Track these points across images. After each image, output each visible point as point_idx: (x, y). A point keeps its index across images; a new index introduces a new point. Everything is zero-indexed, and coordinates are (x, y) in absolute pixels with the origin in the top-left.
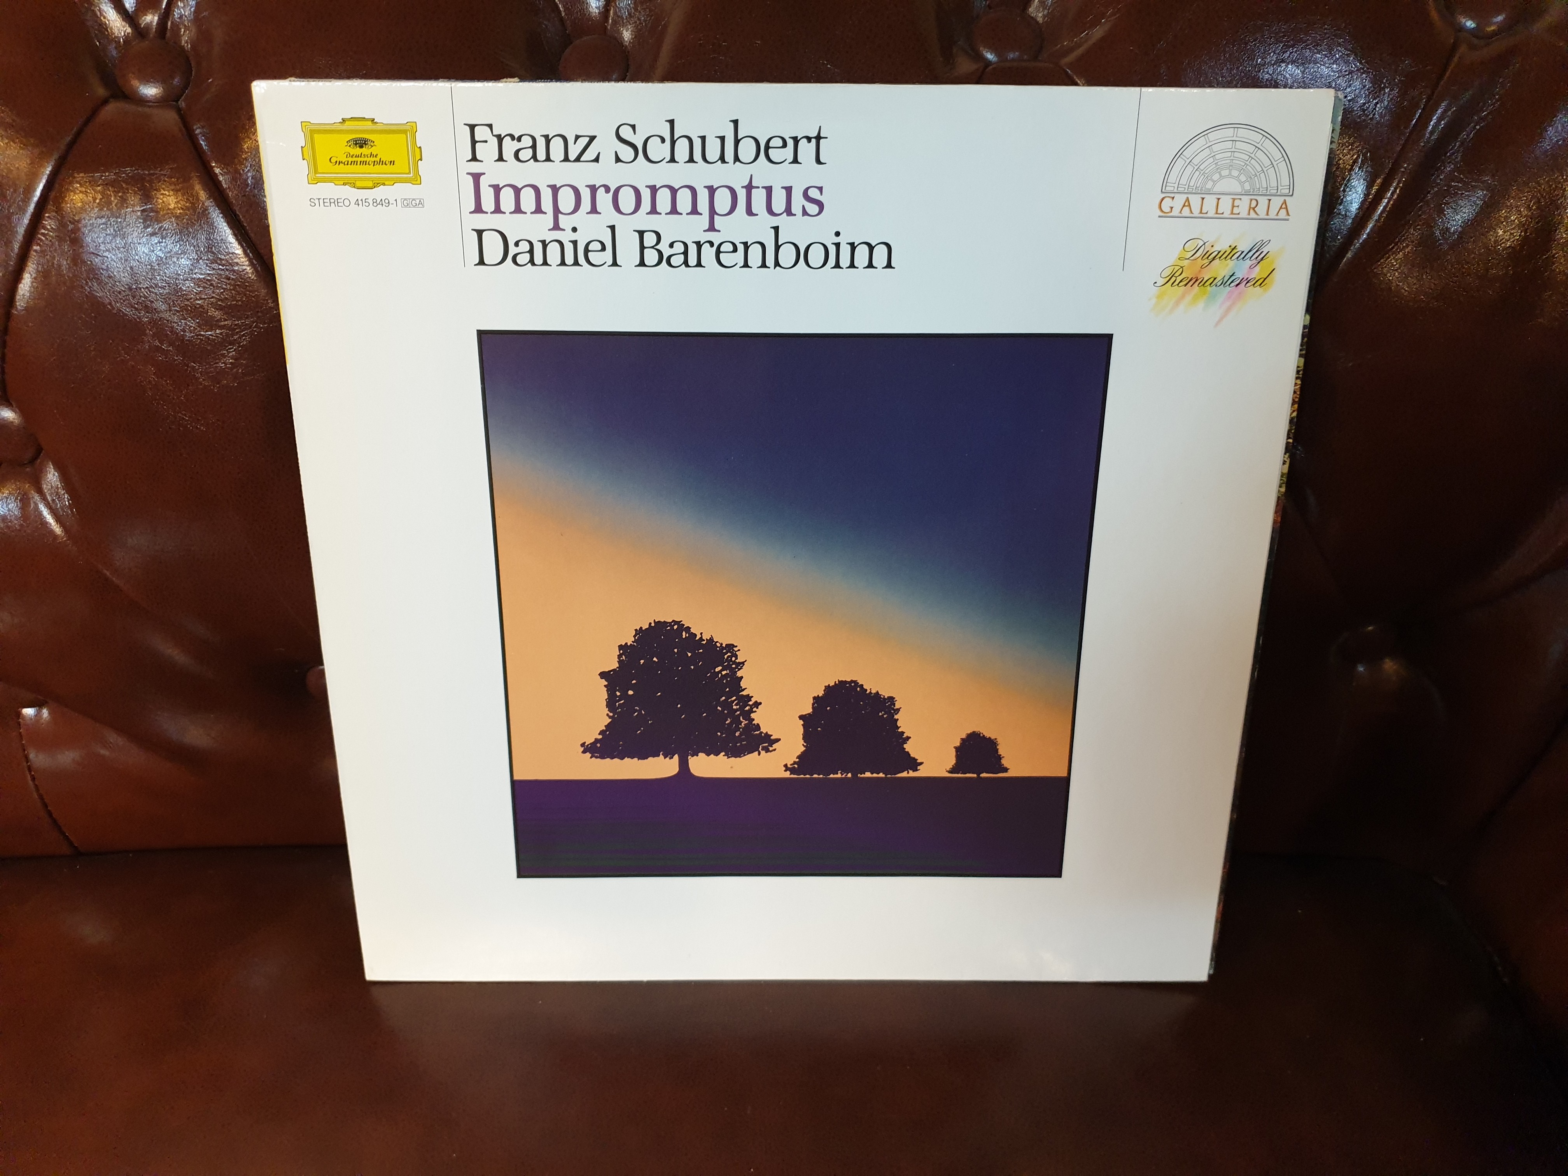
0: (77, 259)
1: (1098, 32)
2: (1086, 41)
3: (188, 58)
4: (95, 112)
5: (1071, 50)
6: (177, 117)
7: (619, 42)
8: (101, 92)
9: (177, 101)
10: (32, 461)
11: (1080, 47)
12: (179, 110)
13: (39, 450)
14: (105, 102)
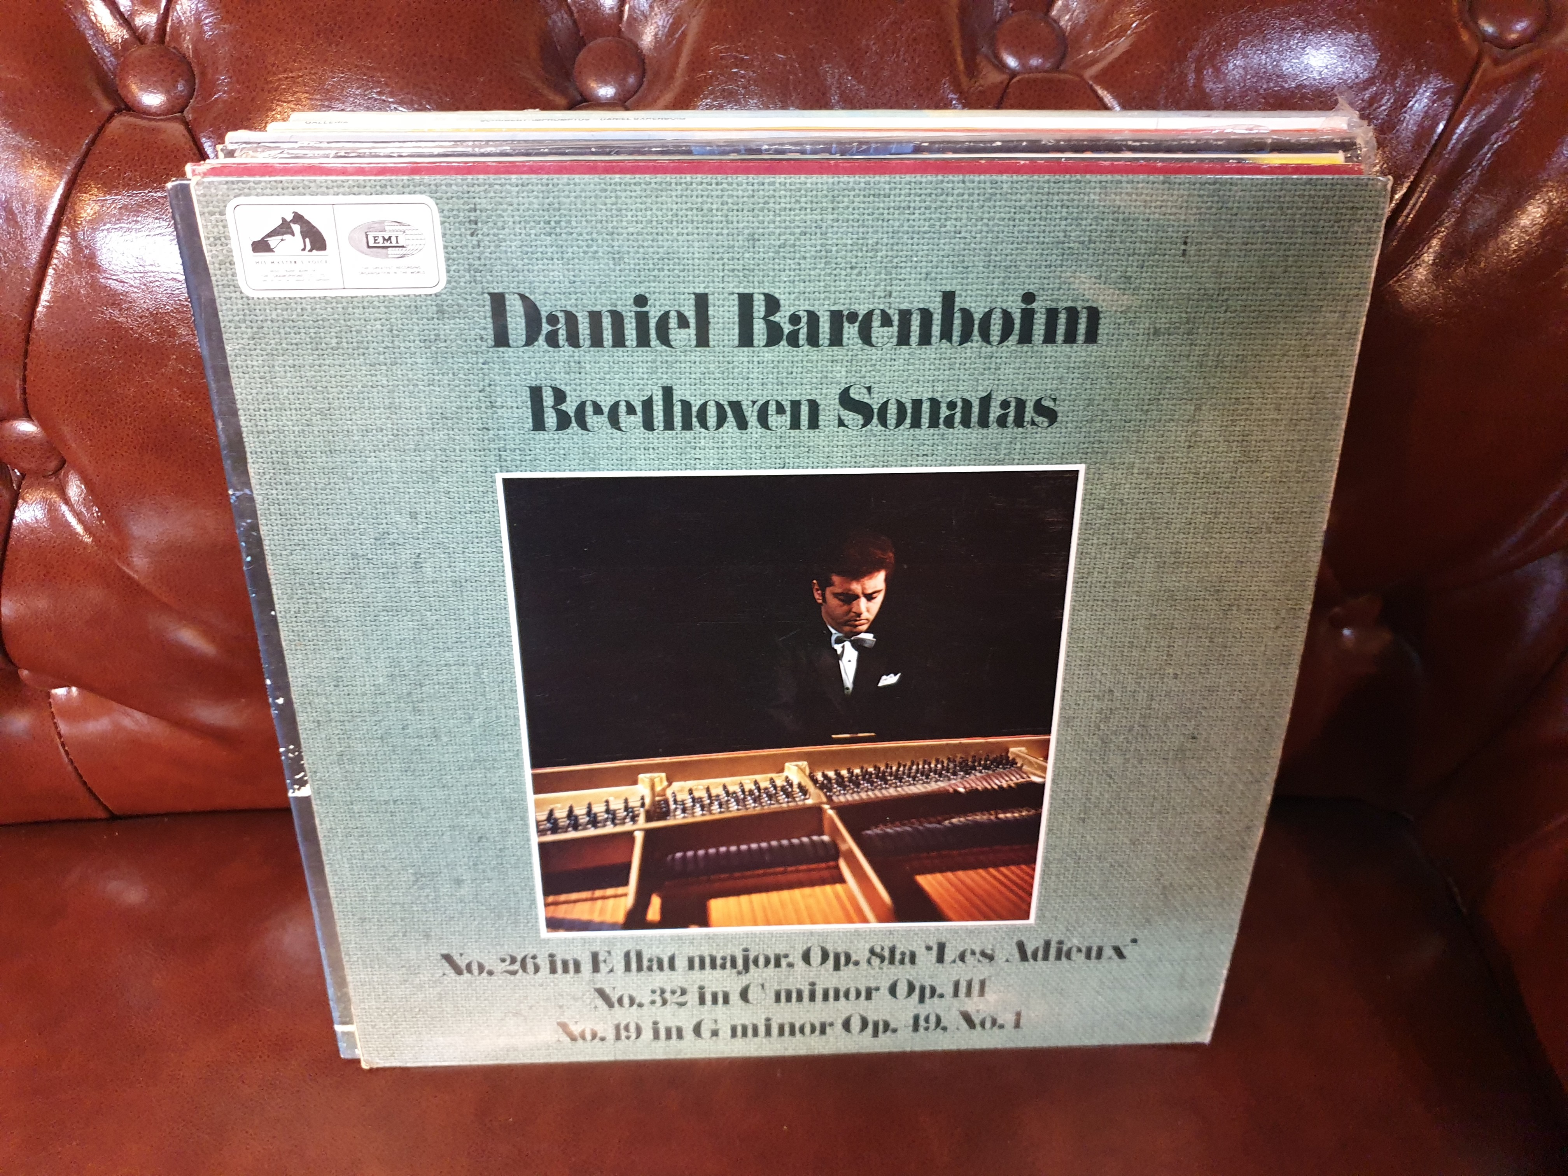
0: (94, 285)
1: (1123, 44)
2: (1112, 52)
3: (189, 64)
4: (101, 129)
5: (1094, 61)
6: (185, 132)
7: (636, 48)
8: (107, 106)
9: (182, 112)
10: (56, 472)
11: (1104, 58)
12: (186, 124)
13: (63, 462)
14: (111, 117)
